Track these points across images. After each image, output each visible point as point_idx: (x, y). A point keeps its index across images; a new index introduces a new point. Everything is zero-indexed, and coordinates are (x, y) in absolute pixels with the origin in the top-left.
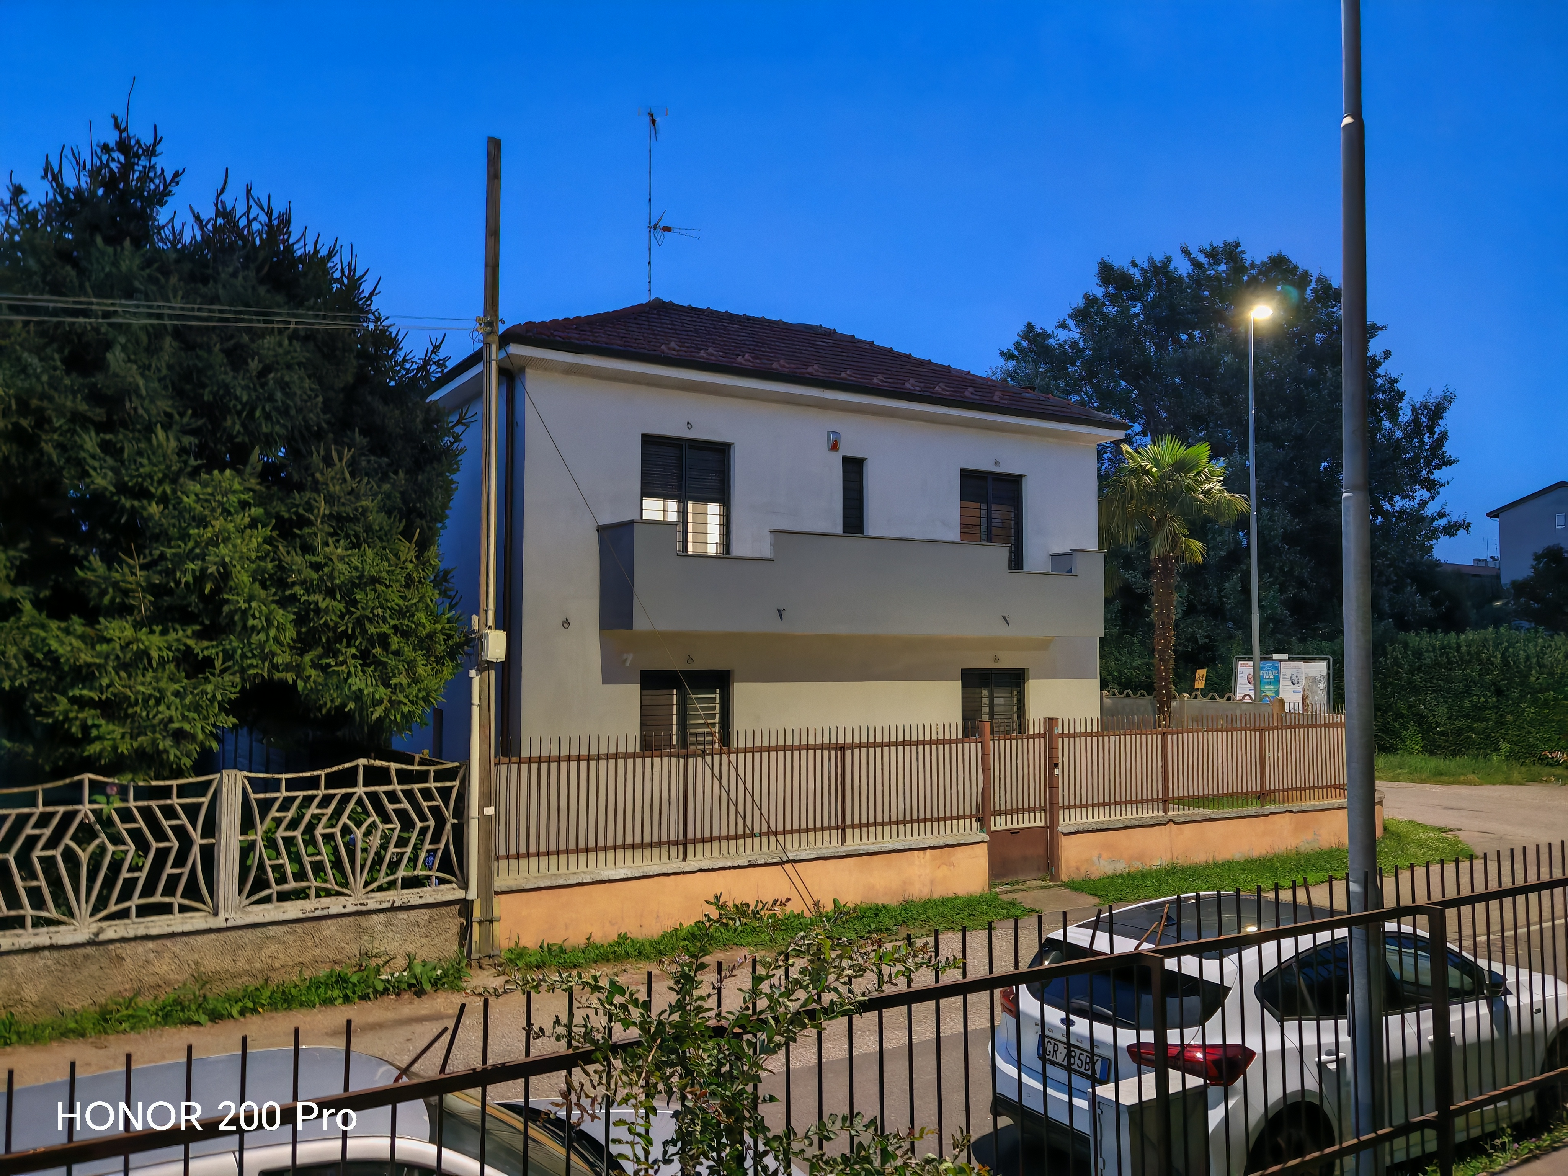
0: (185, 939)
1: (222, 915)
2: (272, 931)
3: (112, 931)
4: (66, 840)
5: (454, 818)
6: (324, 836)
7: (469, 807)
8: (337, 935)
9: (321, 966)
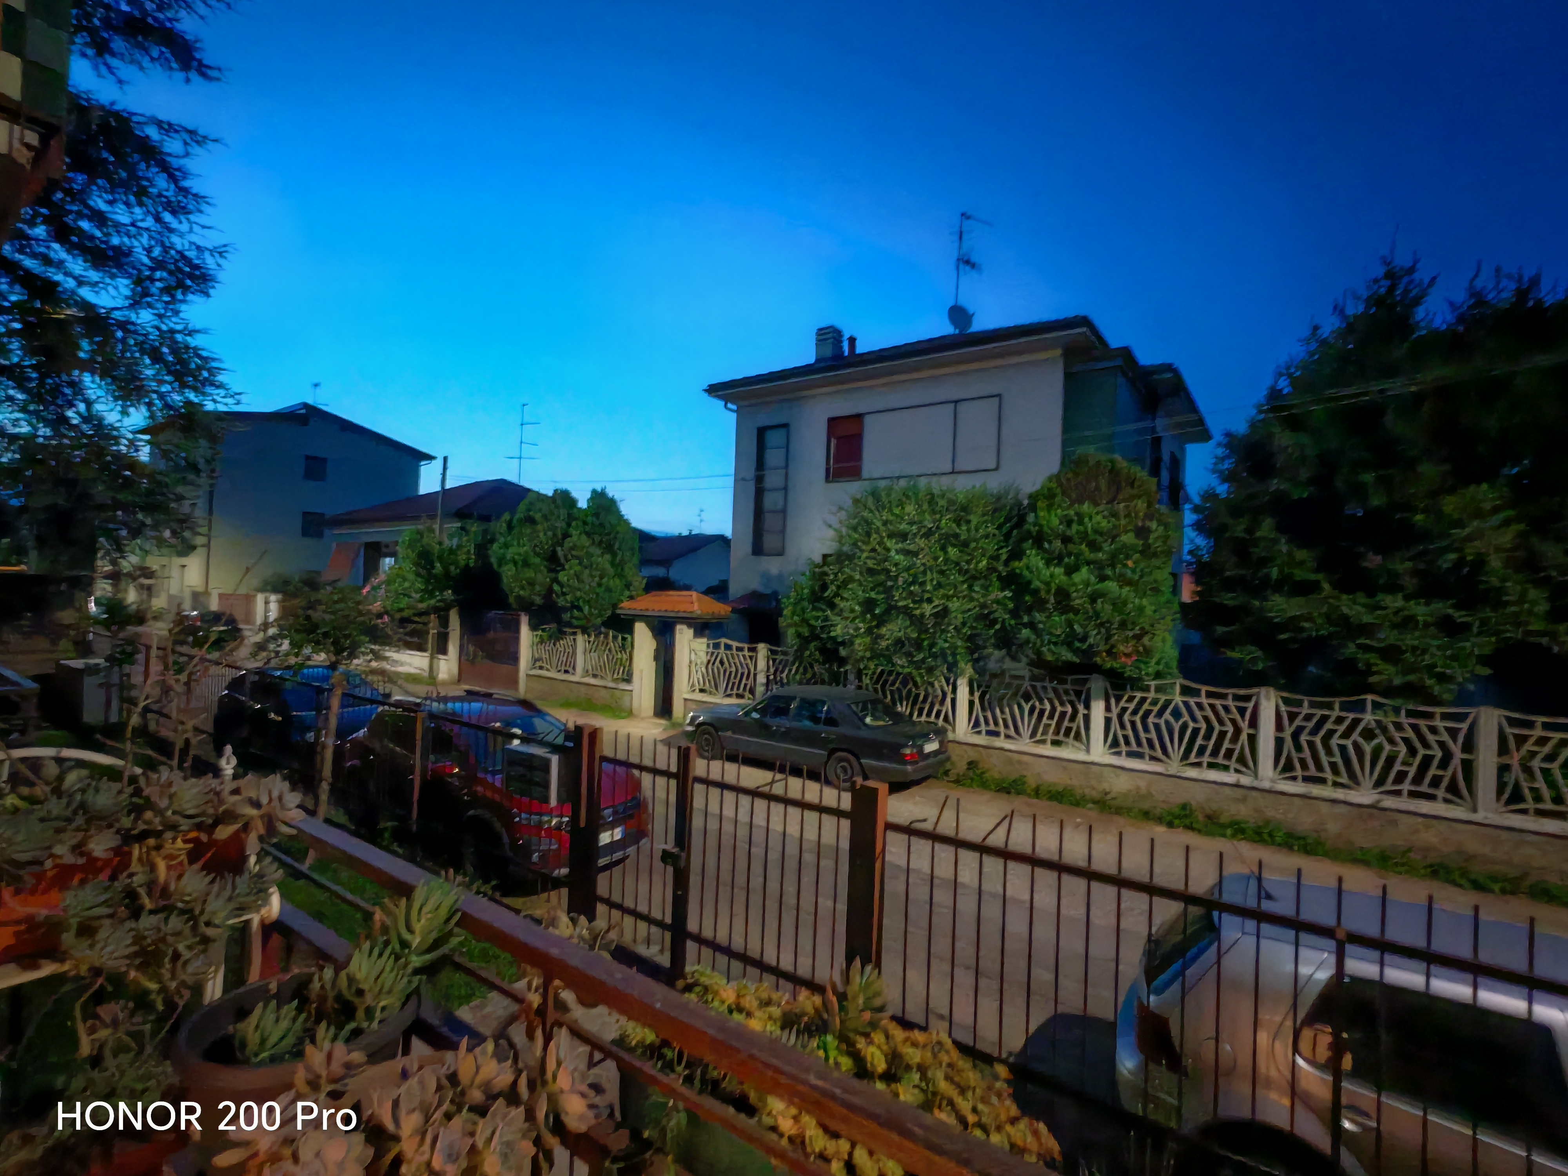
0: (1451, 823)
1: (1481, 814)
2: (1529, 837)
3: (1389, 802)
4: (1355, 736)
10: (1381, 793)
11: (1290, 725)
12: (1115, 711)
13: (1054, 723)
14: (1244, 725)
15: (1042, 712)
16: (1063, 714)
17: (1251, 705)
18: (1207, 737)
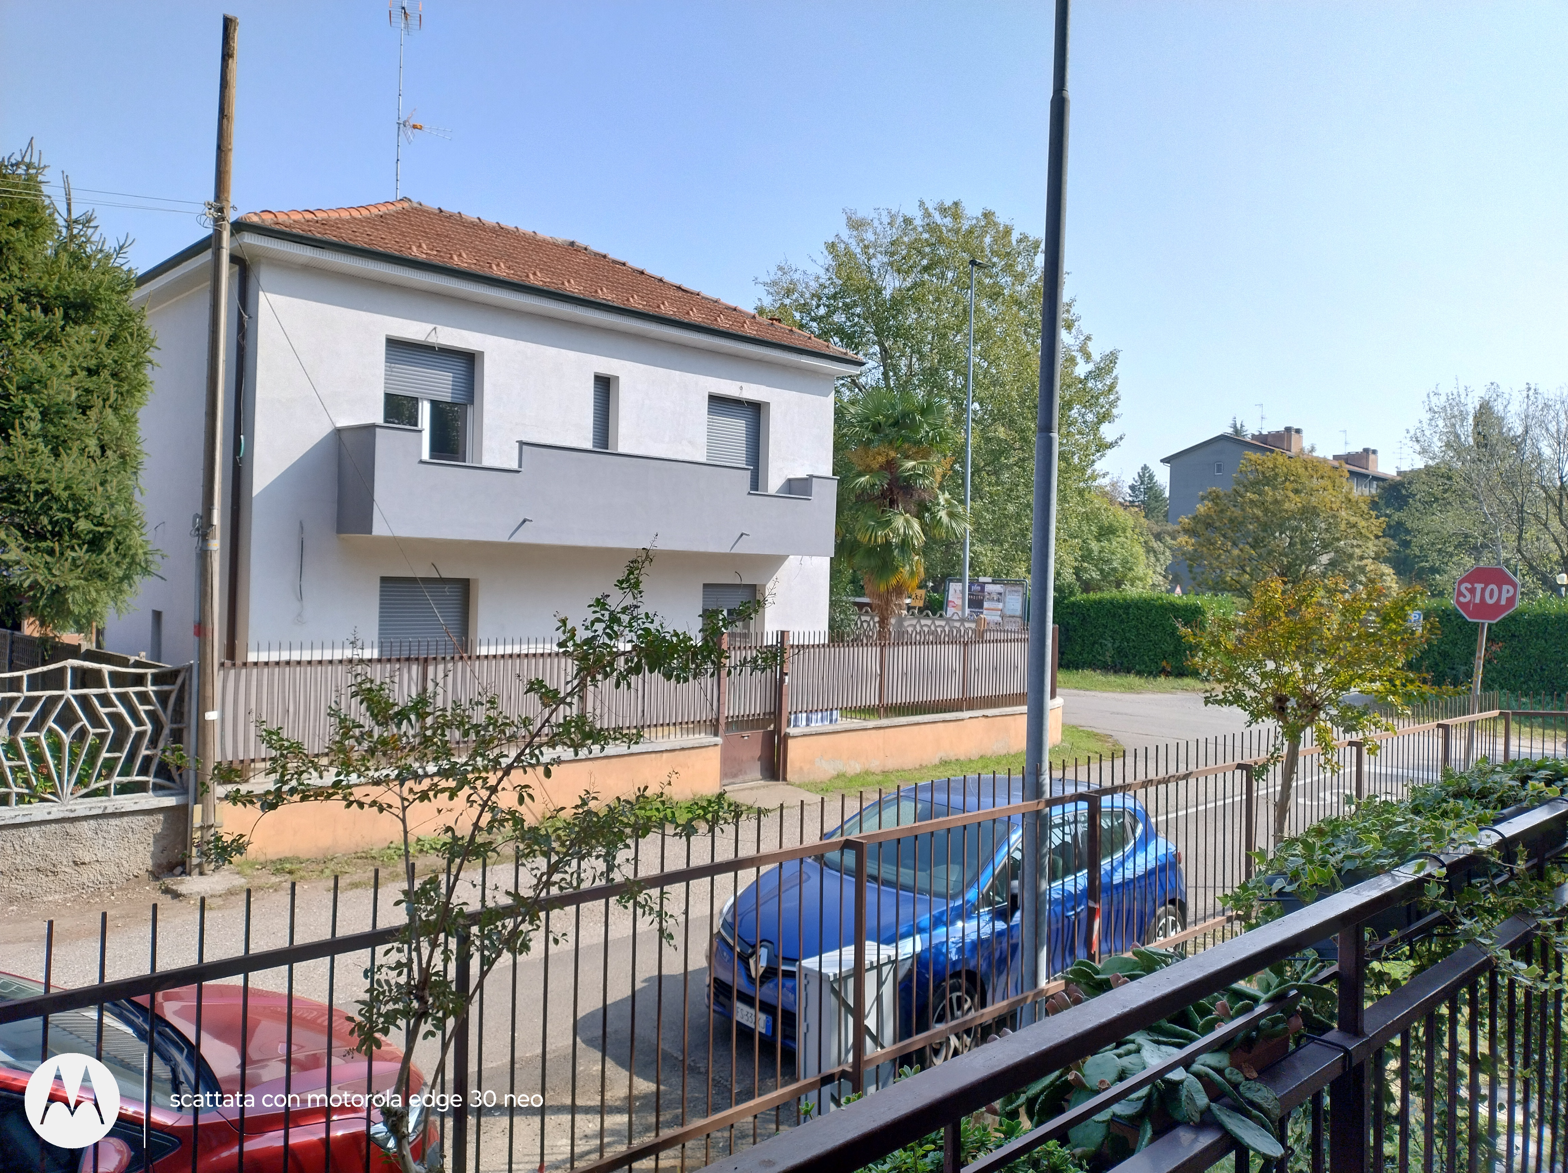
5: (173, 721)
6: (26, 740)
7: (190, 711)
8: (41, 842)
9: (22, 873)
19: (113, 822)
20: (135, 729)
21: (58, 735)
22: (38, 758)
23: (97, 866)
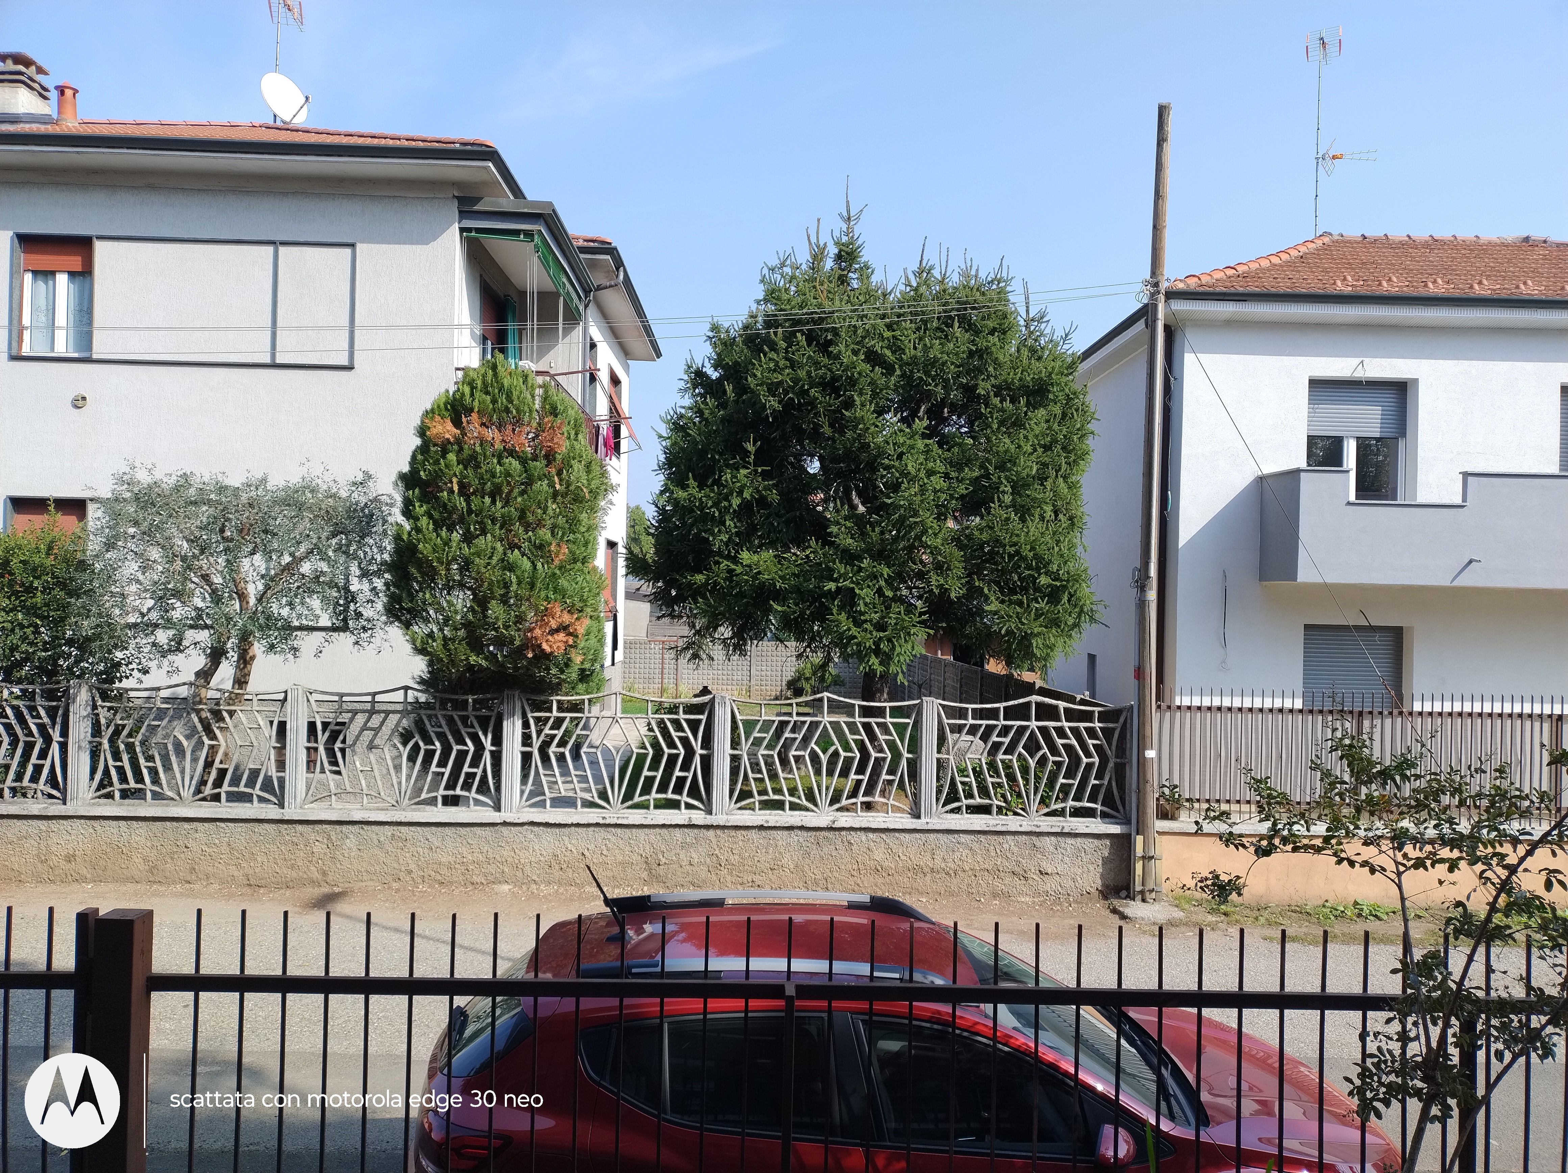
0: (897, 835)
1: (923, 820)
2: (964, 838)
3: (845, 820)
4: (813, 745)
5: (1117, 757)
6: (1003, 761)
7: (1131, 748)
8: (1015, 849)
9: (1002, 874)
10: (838, 810)
11: (746, 740)
12: (536, 744)
13: (447, 771)
14: (697, 746)
15: (430, 754)
16: (462, 755)
17: (703, 717)
18: (654, 767)
19: (1070, 841)
20: (1085, 760)
21: (1025, 760)
22: (1011, 778)
23: (1057, 878)
